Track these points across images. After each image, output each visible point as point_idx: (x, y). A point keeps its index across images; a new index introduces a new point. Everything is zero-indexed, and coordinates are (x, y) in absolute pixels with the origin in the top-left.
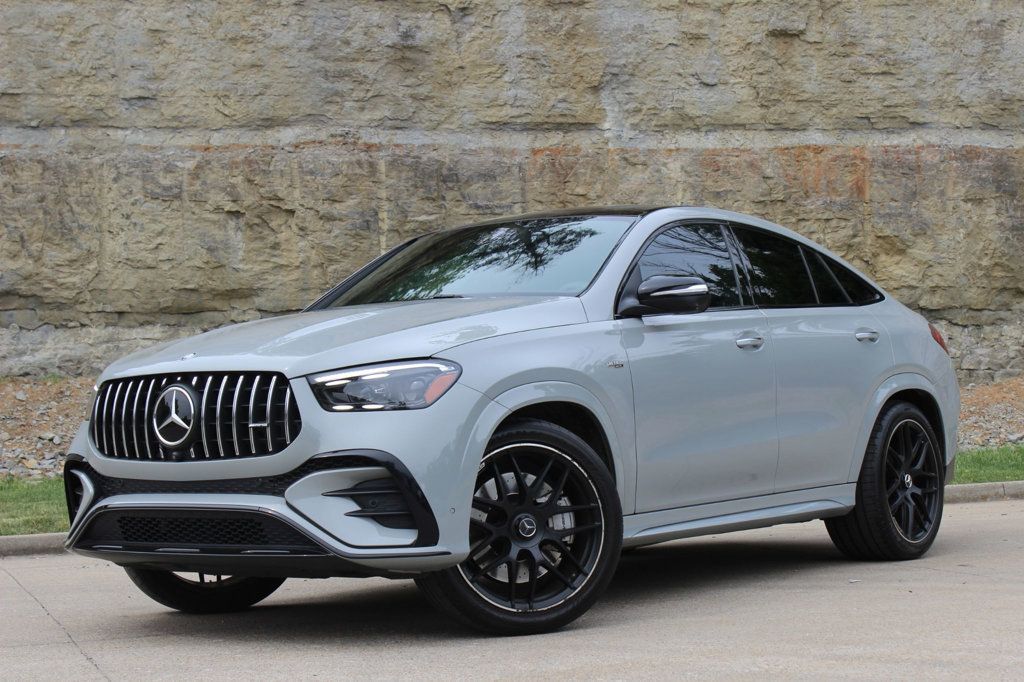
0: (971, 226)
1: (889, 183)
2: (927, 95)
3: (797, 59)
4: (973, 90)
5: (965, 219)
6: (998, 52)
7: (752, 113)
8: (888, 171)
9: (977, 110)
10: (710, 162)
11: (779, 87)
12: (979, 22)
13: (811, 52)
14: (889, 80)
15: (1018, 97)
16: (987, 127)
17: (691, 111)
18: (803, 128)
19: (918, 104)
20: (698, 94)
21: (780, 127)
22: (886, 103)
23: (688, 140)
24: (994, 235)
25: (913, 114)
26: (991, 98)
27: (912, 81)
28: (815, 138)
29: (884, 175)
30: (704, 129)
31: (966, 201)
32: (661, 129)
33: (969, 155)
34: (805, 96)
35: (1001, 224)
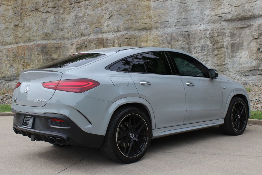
0: (38, 60)
1: (28, 52)
2: (34, 34)
3: (18, 30)
4: (40, 32)
5: (37, 58)
6: (45, 24)
7: (14, 41)
8: (28, 50)
9: (41, 36)
10: (8, 50)
11: (16, 35)
12: (43, 19)
13: (20, 28)
14: (29, 32)
15: (48, 33)
16: (44, 39)
17: (7, 41)
18: (20, 43)
19: (33, 36)
20: (8, 38)
21: (18, 43)
22: (29, 37)
23: (7, 47)
24: (42, 61)
25: (33, 38)
26: (43, 34)
27: (32, 32)
28: (22, 44)
29: (27, 51)
30: (10, 44)
31: (38, 55)
32: (5, 45)
33: (38, 45)
34: (19, 37)
35: (43, 59)
